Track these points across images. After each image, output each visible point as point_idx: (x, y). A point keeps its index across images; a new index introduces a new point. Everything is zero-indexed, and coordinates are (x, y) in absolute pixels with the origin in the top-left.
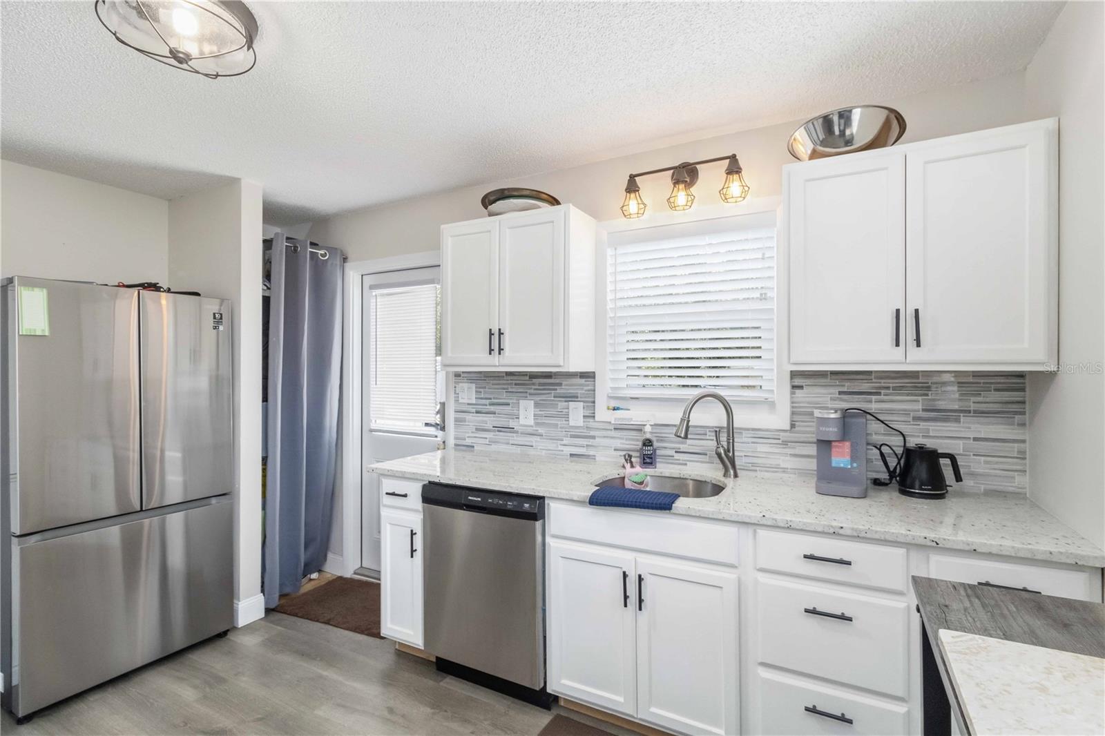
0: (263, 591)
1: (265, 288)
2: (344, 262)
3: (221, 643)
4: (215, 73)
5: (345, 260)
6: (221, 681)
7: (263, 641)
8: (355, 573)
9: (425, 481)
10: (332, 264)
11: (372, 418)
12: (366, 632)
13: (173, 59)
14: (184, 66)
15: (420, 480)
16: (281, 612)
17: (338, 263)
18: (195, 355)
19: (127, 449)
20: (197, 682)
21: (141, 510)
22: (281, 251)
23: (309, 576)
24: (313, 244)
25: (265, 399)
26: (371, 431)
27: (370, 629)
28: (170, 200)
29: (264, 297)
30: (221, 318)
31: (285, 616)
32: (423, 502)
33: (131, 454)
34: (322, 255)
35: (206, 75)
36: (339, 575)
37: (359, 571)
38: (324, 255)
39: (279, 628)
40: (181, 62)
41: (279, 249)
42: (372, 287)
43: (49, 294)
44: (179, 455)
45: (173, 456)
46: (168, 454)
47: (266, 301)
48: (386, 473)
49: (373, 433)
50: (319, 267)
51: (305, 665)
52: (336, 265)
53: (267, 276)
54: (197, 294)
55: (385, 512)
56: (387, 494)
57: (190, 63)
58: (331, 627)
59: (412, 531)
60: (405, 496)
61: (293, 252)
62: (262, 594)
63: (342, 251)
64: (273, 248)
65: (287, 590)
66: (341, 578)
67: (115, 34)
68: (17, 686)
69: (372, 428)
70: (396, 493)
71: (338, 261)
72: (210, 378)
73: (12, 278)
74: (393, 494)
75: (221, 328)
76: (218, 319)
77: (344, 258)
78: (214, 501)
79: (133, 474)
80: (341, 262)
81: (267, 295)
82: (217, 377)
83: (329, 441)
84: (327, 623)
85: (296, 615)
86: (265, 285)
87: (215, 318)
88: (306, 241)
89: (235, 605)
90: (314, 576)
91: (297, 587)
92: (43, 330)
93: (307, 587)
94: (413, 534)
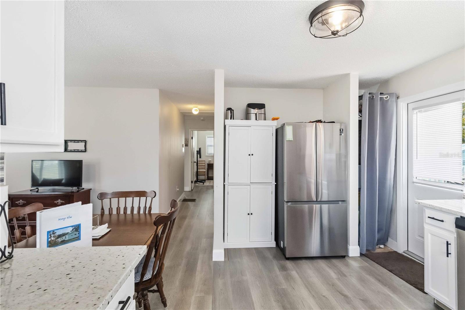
0: (359, 245)
1: (359, 116)
2: (397, 99)
3: (343, 260)
4: (346, 34)
5: (398, 98)
6: (345, 276)
7: (359, 266)
8: (404, 252)
9: (458, 215)
10: (391, 101)
11: (414, 176)
12: (414, 285)
13: (332, 35)
14: (336, 36)
15: (455, 215)
16: (367, 257)
17: (394, 100)
18: (331, 145)
19: (311, 179)
20: (336, 271)
21: (317, 201)
22: (367, 99)
23: (379, 245)
24: (381, 94)
25: (360, 164)
26: (414, 182)
27: (416, 284)
28: (324, 89)
29: (359, 120)
30: (343, 131)
31: (369, 260)
32: (456, 228)
33: (312, 180)
34: (386, 98)
35: (343, 36)
36: (395, 250)
37: (406, 252)
38: (387, 97)
39: (367, 264)
40: (335, 35)
41: (366, 99)
42: (414, 109)
43: (293, 127)
44: (326, 183)
45: (325, 183)
46: (323, 182)
47: (360, 122)
48: (428, 206)
49: (415, 184)
50: (384, 104)
51: (381, 286)
52: (393, 101)
53: (360, 111)
54: (334, 122)
55: (426, 226)
56: (429, 217)
57: (338, 34)
58: (392, 274)
59: (447, 242)
60: (442, 221)
61: (372, 99)
62: (359, 246)
63: (396, 94)
64: (363, 99)
65: (370, 248)
66: (396, 252)
67: (314, 36)
68: (286, 247)
69: (414, 181)
70: (435, 218)
71: (394, 99)
72: (337, 155)
73: (285, 123)
74: (433, 218)
75: (343, 134)
76: (341, 131)
77: (397, 97)
78: (340, 203)
79: (313, 189)
80: (396, 99)
81: (360, 119)
82: (340, 154)
83: (390, 185)
84: (391, 271)
85: (374, 261)
86: (359, 115)
87: (340, 131)
88: (378, 93)
89: (348, 247)
90: (382, 246)
91: (374, 249)
92: (291, 139)
93: (378, 251)
94: (448, 244)
